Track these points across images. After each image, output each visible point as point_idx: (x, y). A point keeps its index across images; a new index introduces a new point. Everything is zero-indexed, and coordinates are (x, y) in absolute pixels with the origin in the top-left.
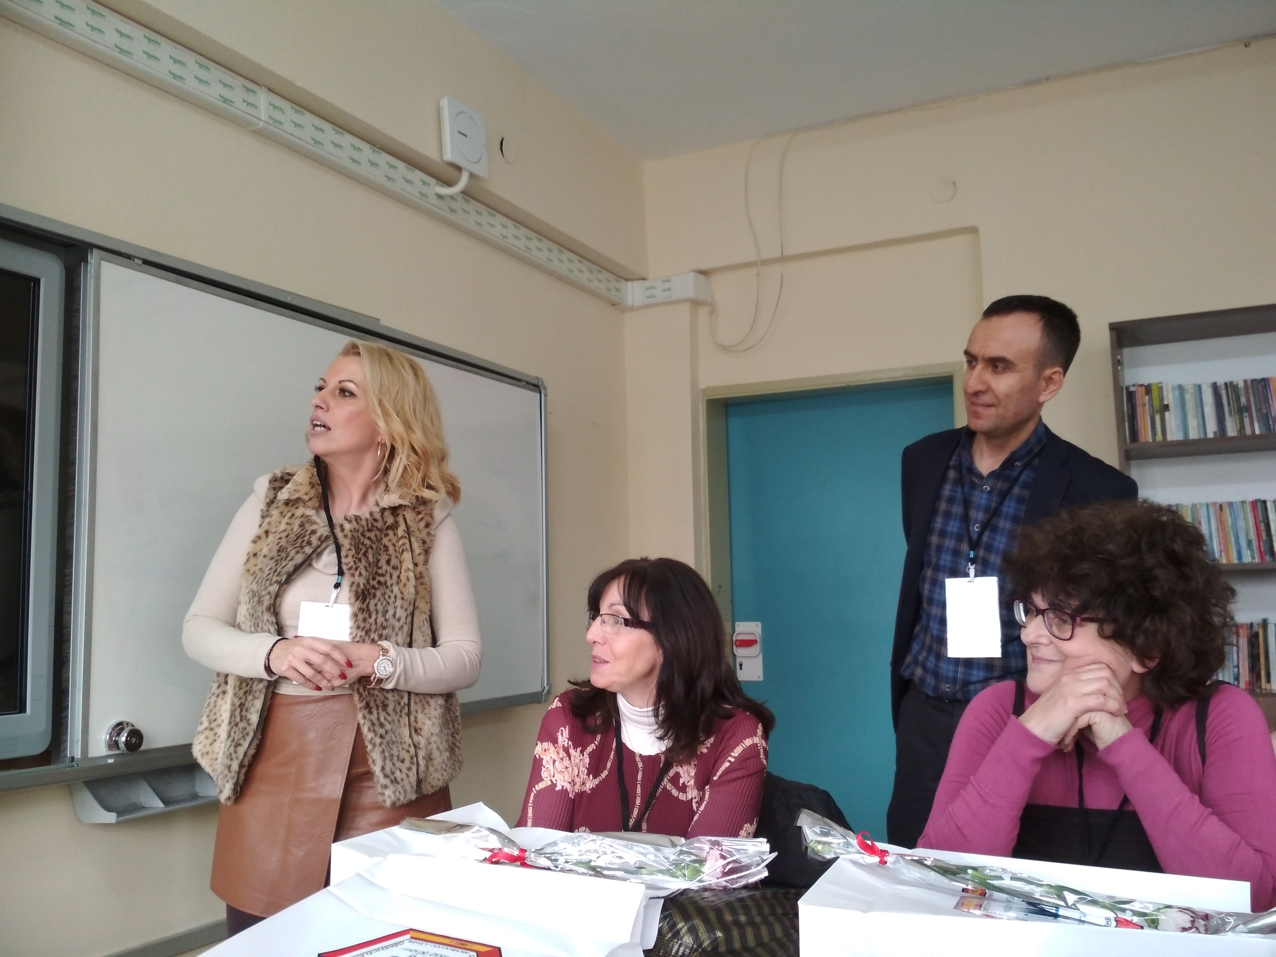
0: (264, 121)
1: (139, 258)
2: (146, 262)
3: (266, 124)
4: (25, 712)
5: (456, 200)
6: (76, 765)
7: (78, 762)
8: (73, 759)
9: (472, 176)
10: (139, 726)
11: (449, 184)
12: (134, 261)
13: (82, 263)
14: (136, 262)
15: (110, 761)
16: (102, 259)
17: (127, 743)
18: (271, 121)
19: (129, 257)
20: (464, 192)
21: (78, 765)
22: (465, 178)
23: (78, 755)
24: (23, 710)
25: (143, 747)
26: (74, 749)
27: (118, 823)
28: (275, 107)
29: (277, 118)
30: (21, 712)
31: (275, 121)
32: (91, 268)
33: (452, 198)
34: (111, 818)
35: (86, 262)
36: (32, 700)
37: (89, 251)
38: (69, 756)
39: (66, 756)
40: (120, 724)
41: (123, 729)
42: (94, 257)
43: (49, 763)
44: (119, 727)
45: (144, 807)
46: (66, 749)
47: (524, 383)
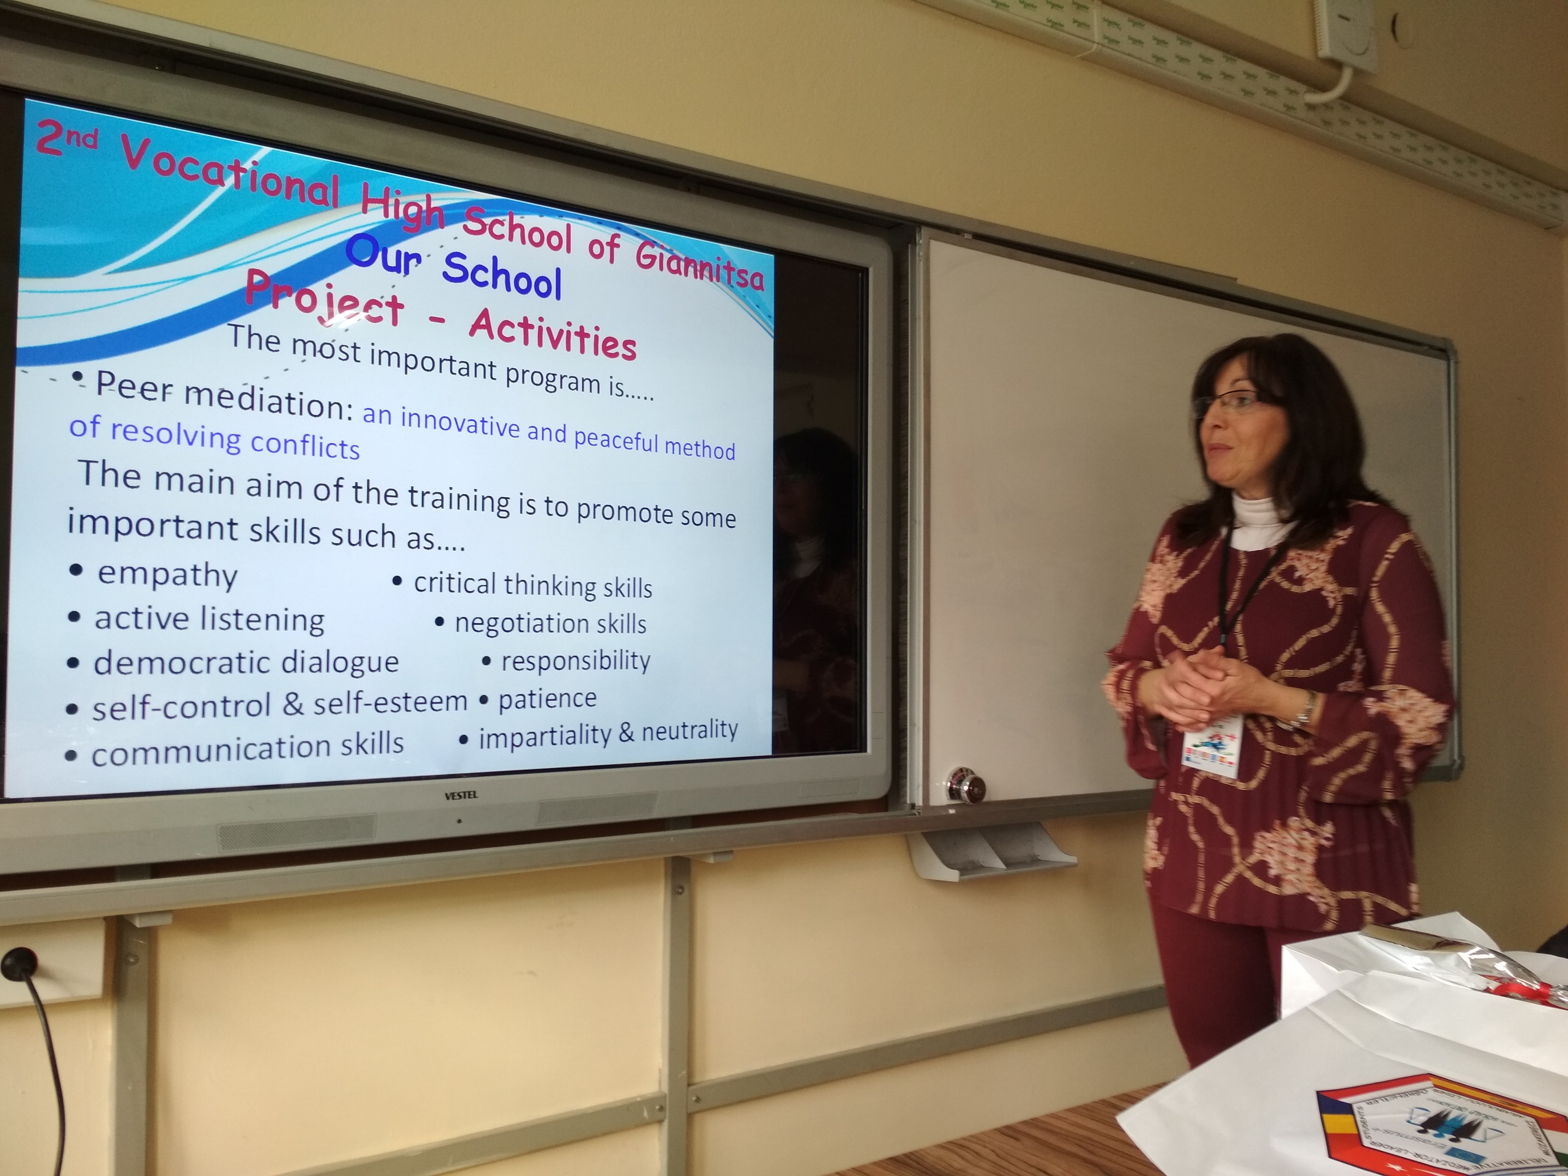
0: (1098, 44)
1: (968, 232)
2: (977, 236)
3: (1100, 46)
4: (866, 751)
5: (1332, 108)
6: (917, 814)
7: (919, 809)
8: (913, 806)
9: (1358, 72)
10: (979, 774)
11: (1323, 88)
12: (964, 236)
13: (909, 245)
14: (965, 237)
15: (952, 811)
16: (930, 238)
17: (969, 792)
18: (1106, 42)
19: (958, 232)
20: (1345, 98)
21: (919, 813)
22: (1347, 76)
23: (919, 802)
24: (863, 749)
25: (986, 799)
26: (915, 794)
27: (961, 883)
28: (1110, 23)
29: (1113, 37)
30: (861, 751)
31: (1111, 41)
32: (920, 252)
33: (1327, 106)
34: (953, 875)
35: (914, 243)
36: (873, 738)
37: (918, 229)
38: (908, 802)
39: (905, 802)
40: (961, 770)
41: (964, 777)
42: (923, 236)
43: (886, 810)
44: (960, 775)
45: (983, 867)
46: (905, 795)
47: (1426, 348)
